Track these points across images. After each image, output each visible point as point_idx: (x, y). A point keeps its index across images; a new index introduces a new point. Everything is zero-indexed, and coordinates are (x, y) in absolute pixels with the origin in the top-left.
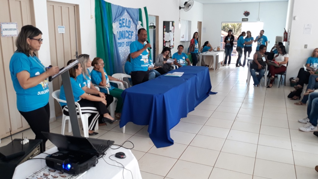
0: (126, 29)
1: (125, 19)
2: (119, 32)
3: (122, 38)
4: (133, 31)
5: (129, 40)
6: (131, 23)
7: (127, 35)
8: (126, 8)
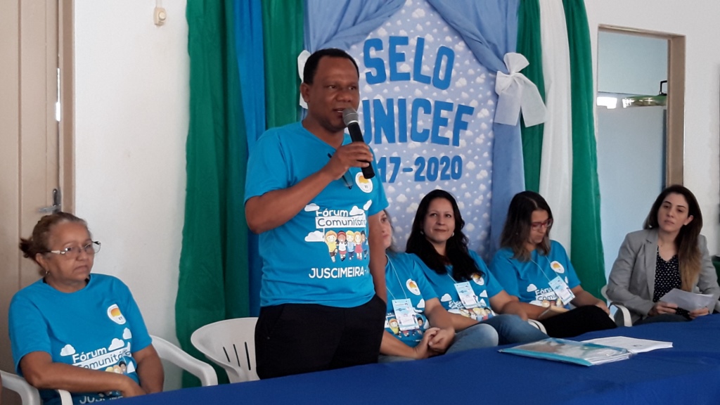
0: (418, 93)
1: (413, 42)
3: (384, 139)
4: (473, 104)
5: (440, 152)
6: (456, 64)
7: (424, 122)
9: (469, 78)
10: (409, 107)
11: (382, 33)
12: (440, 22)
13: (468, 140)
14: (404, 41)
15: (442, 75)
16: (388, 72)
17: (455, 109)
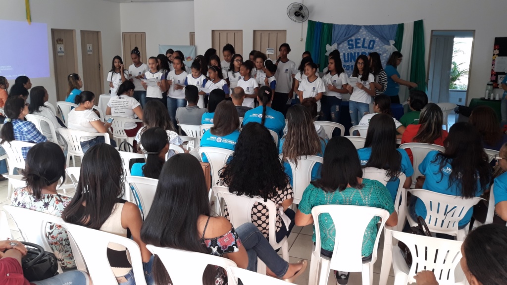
0: (363, 51)
1: (362, 39)
2: (348, 54)
6: (376, 44)
8: (364, 26)
9: (380, 47)
11: (353, 38)
12: (370, 34)
14: (360, 39)
15: (371, 46)
16: (354, 46)
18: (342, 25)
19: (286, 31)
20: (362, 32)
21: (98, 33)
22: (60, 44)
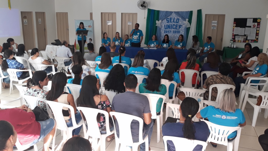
3: (169, 29)
5: (177, 30)
6: (180, 20)
7: (174, 27)
8: (174, 12)
10: (172, 25)
11: (169, 17)
12: (177, 16)
13: (181, 29)
14: (172, 18)
16: (170, 22)
17: (179, 25)
18: (164, 11)
19: (137, 13)
20: (173, 15)
21: (44, 13)
22: (25, 19)
